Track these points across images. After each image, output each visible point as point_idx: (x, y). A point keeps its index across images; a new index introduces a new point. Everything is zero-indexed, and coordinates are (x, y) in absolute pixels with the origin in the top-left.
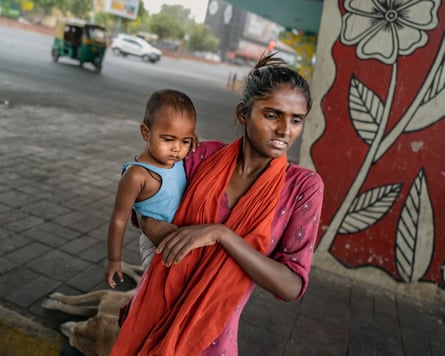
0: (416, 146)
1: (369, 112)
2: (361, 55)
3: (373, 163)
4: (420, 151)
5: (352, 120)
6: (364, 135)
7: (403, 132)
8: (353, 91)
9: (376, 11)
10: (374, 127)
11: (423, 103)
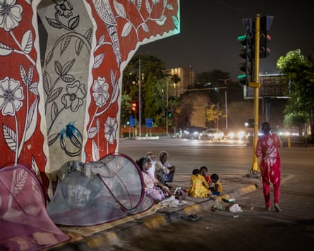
0: (29, 147)
1: (12, 138)
2: (4, 115)
3: (18, 160)
4: (31, 148)
5: (7, 143)
6: (12, 148)
7: (24, 143)
8: (5, 130)
9: (5, 95)
10: (14, 144)
11: (27, 129)
